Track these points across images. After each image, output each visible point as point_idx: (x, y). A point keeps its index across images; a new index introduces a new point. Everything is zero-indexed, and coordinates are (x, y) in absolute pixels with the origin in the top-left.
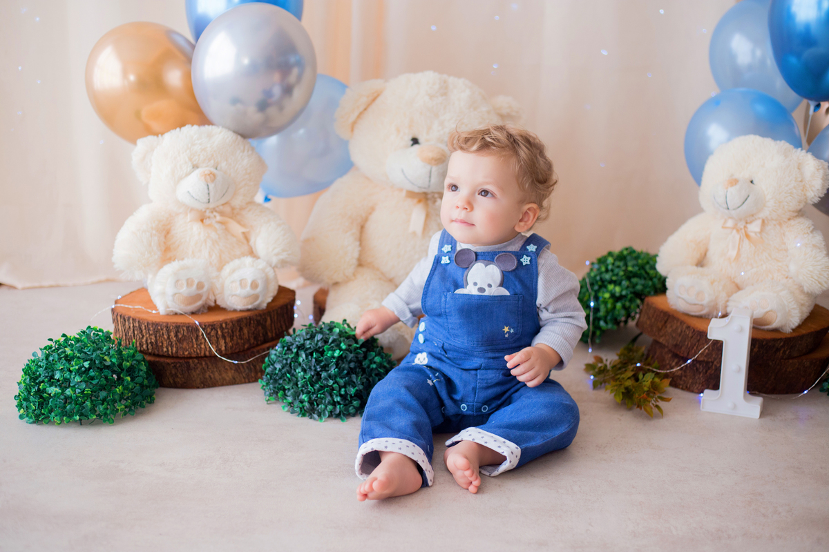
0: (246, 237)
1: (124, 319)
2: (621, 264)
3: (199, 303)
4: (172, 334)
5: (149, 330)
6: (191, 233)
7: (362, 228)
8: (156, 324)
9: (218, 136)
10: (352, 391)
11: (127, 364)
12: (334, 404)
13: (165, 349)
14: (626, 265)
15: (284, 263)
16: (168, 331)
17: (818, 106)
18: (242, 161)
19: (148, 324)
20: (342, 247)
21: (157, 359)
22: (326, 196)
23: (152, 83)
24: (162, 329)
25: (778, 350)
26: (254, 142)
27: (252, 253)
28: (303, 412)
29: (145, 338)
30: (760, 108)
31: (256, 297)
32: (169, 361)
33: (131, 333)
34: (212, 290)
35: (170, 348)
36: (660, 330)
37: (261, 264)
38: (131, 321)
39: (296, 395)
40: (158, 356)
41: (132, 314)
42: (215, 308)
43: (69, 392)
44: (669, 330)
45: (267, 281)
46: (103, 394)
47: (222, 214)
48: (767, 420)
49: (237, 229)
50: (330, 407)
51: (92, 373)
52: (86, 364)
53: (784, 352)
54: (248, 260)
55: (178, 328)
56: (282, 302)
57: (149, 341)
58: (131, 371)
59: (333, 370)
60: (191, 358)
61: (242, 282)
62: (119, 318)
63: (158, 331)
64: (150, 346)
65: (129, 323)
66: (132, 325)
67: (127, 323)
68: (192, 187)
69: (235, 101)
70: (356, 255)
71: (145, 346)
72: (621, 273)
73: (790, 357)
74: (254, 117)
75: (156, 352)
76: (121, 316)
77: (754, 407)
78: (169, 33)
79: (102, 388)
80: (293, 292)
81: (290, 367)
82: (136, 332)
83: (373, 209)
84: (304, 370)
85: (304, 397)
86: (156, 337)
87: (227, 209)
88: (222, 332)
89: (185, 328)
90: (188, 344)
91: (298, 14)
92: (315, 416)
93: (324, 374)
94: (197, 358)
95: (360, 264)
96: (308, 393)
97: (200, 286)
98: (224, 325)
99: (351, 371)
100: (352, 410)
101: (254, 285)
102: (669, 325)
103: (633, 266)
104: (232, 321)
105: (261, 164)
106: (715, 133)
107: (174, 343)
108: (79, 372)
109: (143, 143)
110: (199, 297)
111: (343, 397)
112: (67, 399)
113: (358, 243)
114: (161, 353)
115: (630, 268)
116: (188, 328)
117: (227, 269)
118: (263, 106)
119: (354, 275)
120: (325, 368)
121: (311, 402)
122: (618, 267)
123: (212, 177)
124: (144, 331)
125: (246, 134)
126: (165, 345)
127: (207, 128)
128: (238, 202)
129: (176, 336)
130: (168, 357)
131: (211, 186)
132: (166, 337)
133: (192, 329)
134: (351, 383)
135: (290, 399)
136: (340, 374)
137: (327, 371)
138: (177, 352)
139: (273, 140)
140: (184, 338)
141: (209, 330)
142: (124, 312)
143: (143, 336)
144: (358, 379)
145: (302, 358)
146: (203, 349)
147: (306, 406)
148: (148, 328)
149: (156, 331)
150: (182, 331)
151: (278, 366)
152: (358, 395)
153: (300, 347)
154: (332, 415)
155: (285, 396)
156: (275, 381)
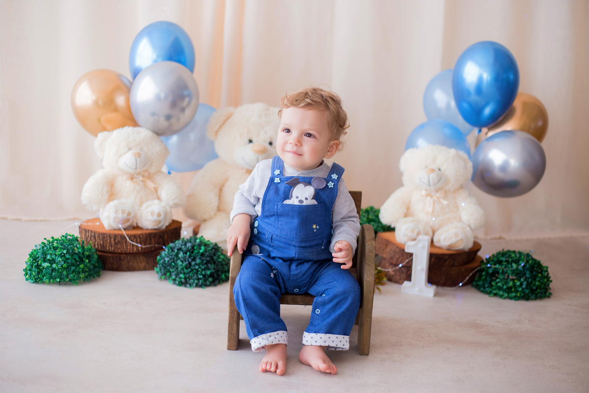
0: (156, 190)
1: (86, 231)
2: (365, 214)
3: (128, 224)
4: (112, 240)
5: (99, 237)
6: (125, 185)
7: (221, 190)
8: (103, 234)
9: (143, 133)
10: (209, 272)
11: (87, 253)
12: (199, 279)
13: (108, 248)
14: (368, 215)
15: (176, 205)
16: (110, 238)
17: (480, 131)
18: (155, 147)
19: (99, 234)
20: (209, 199)
21: (103, 254)
22: (201, 172)
23: (108, 103)
24: (107, 237)
25: (445, 261)
26: (162, 138)
27: (159, 198)
28: (181, 284)
29: (97, 242)
30: (447, 131)
31: (160, 222)
32: (110, 255)
33: (89, 239)
34: (135, 216)
35: (110, 248)
36: (383, 250)
37: (163, 204)
38: (90, 232)
39: (177, 275)
40: (104, 252)
41: (91, 229)
42: (137, 227)
43: (54, 266)
44: (388, 249)
45: (166, 213)
46: (73, 268)
47: (143, 176)
48: (437, 299)
49: (151, 185)
50: (196, 281)
51: (67, 256)
52: (65, 252)
53: (449, 262)
54: (156, 201)
55: (115, 236)
56: (174, 226)
57: (99, 243)
58: (89, 257)
59: (198, 261)
60: (122, 253)
61: (152, 213)
62: (83, 231)
63: (105, 238)
64: (99, 246)
65: (89, 233)
66: (90, 235)
67: (87, 233)
68: (128, 160)
69: (153, 114)
70: (216, 204)
71: (96, 247)
72: (365, 219)
73: (453, 266)
74: (163, 123)
75: (103, 250)
76: (84, 230)
77: (430, 291)
78: (119, 76)
79: (73, 265)
80: (180, 223)
81: (174, 260)
82: (92, 239)
83: (227, 180)
84: (182, 262)
85: (182, 276)
86: (103, 241)
87: (146, 174)
88: (140, 240)
89: (120, 237)
90: (121, 246)
91: (192, 69)
92: (188, 285)
93: (193, 263)
94: (126, 254)
95: (219, 209)
96: (184, 273)
97: (129, 214)
98: (141, 236)
99: (208, 262)
100: (208, 283)
101: (159, 215)
102: (388, 247)
103: (372, 216)
104: (146, 234)
105: (166, 151)
106: (421, 142)
107: (113, 245)
108: (61, 256)
109: (101, 136)
110: (128, 220)
111: (204, 276)
112: (53, 270)
113: (217, 198)
114: (105, 250)
115: (370, 217)
116: (121, 236)
117: (144, 206)
118: (168, 118)
119: (215, 215)
120: (194, 259)
121: (185, 278)
122: (364, 216)
123: (139, 155)
124: (97, 238)
125: (159, 133)
126: (108, 245)
127: (137, 129)
128: (152, 170)
129: (114, 240)
130: (109, 253)
131: (138, 160)
132: (108, 241)
133: (123, 237)
134: (208, 268)
135: (174, 277)
136: (202, 263)
137: (195, 261)
138: (114, 250)
139: (174, 139)
140: (119, 242)
141: (133, 238)
142: (86, 228)
143: (96, 241)
144: (212, 266)
145: (181, 255)
146: (129, 249)
147: (183, 280)
148: (99, 236)
149: (103, 238)
150: (118, 238)
151: (167, 259)
152: (211, 275)
153: (179, 249)
154: (197, 286)
155: (171, 275)
156: (165, 268)
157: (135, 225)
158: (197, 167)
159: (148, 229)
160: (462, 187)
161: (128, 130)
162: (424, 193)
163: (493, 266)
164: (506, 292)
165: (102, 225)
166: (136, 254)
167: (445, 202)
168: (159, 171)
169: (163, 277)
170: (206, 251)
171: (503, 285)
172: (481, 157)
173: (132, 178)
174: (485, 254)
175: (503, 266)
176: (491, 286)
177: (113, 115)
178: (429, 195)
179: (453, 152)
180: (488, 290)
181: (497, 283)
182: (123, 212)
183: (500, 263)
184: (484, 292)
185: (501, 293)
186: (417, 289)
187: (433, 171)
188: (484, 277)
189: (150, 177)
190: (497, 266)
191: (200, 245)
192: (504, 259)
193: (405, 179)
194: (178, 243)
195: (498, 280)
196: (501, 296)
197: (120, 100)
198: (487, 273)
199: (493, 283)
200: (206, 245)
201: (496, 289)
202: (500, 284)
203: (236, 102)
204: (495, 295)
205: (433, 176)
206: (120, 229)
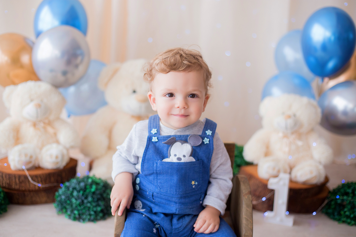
0: (55, 134)
3: (31, 165)
4: (17, 180)
6: (28, 131)
7: (110, 132)
8: (9, 175)
9: (44, 87)
10: (99, 209)
12: (90, 215)
13: (14, 187)
15: (72, 147)
16: (15, 178)
18: (54, 99)
19: (6, 174)
21: (10, 191)
23: (15, 61)
24: (12, 177)
26: (61, 90)
27: (58, 142)
28: (75, 219)
29: (4, 181)
30: (297, 81)
31: (57, 163)
32: (16, 192)
34: (37, 159)
35: (16, 186)
37: (61, 147)
39: (72, 211)
42: (38, 168)
45: (63, 156)
47: (44, 123)
48: (296, 228)
49: (50, 130)
50: (88, 217)
54: (54, 146)
55: (20, 176)
57: (6, 182)
59: (90, 199)
60: (26, 191)
61: (51, 156)
64: (7, 185)
68: (30, 110)
69: (52, 71)
71: (4, 185)
74: (61, 78)
75: (9, 188)
77: (289, 221)
78: (25, 39)
80: (77, 161)
81: (69, 198)
83: (115, 123)
84: (76, 199)
85: (76, 212)
86: (9, 180)
87: (46, 121)
88: (41, 179)
89: (23, 177)
90: (24, 184)
91: (84, 32)
92: (82, 220)
93: (85, 201)
94: (29, 191)
95: (109, 148)
96: (78, 210)
97: (31, 157)
98: (42, 176)
99: (99, 199)
100: (99, 218)
101: (57, 157)
102: (251, 180)
104: (46, 174)
105: (64, 101)
106: (276, 91)
107: (18, 184)
110: (30, 162)
111: (95, 212)
113: (108, 139)
114: (12, 188)
117: (44, 149)
118: (65, 73)
119: (106, 153)
120: (86, 197)
121: (79, 215)
123: (39, 106)
124: (4, 178)
125: (57, 86)
126: (14, 184)
127: (38, 83)
128: (52, 117)
129: (19, 180)
130: (15, 190)
131: (39, 110)
132: (14, 181)
133: (26, 177)
134: (98, 205)
135: (69, 213)
136: (93, 201)
137: (87, 199)
138: (19, 188)
139: (72, 89)
140: (23, 181)
141: (34, 179)
144: (102, 203)
145: (75, 193)
146: (32, 187)
147: (77, 216)
148: (6, 176)
149: (10, 178)
150: (21, 178)
151: (63, 197)
152: (102, 211)
153: (74, 189)
154: (90, 220)
155: (66, 211)
156: (62, 204)
157: (37, 165)
158: (92, 112)
159: (48, 169)
160: (312, 130)
161: (31, 84)
162: (281, 135)
163: (341, 198)
164: (354, 220)
165: (9, 165)
166: (38, 191)
167: (300, 143)
168: (58, 118)
169: (60, 213)
170: (97, 189)
171: (351, 214)
172: (326, 103)
173: (35, 125)
174: (332, 185)
175: (350, 198)
176: (340, 214)
177: (19, 71)
178: (285, 136)
179: (305, 100)
180: (337, 217)
181: (345, 212)
182: (26, 155)
183: (347, 194)
184: (334, 219)
185: (349, 220)
186: (278, 219)
187: (289, 117)
188: (333, 207)
189: (50, 124)
190: (345, 197)
191: (91, 185)
192: (350, 191)
193: (265, 122)
194: (74, 181)
195: (346, 210)
196: (349, 224)
197: (25, 59)
198: (336, 203)
199: (342, 213)
200: (97, 184)
201: (344, 217)
202: (347, 213)
203: (122, 58)
204: (344, 222)
205: (290, 122)
206: (23, 170)
